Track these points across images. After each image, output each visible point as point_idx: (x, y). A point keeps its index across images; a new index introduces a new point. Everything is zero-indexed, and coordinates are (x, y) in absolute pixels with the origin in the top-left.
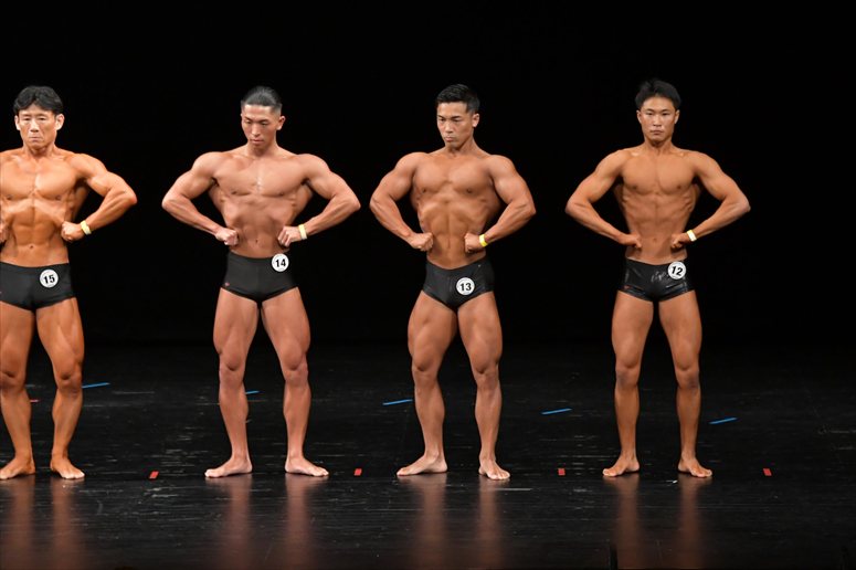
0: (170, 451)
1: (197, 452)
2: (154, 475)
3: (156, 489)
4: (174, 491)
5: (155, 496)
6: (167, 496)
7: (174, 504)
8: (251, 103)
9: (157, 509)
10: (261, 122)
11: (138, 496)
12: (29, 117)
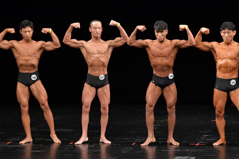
12: (225, 33)
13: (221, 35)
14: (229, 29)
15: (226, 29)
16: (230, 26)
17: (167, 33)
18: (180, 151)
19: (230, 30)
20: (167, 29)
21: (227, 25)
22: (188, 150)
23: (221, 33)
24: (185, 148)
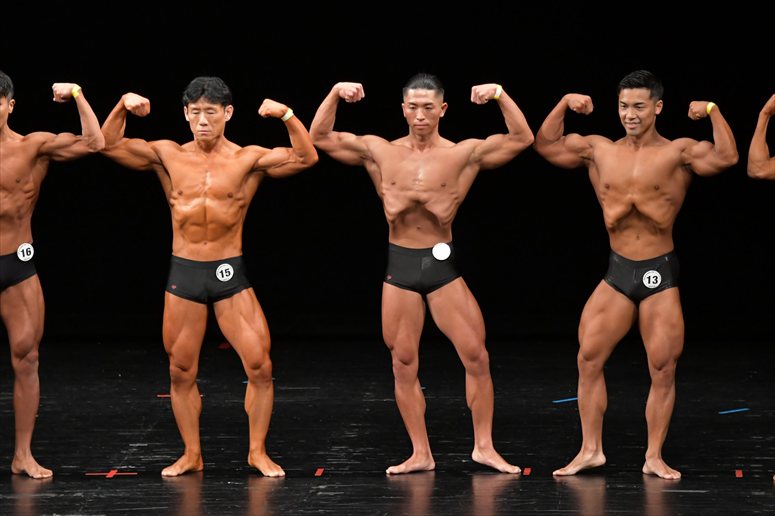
0: (335, 448)
1: (362, 449)
2: (319, 472)
3: (321, 487)
4: (340, 489)
5: (320, 493)
6: (332, 494)
7: (340, 502)
8: (415, 88)
9: (323, 506)
10: (427, 106)
11: (303, 494)
12: (198, 111)
13: (187, 119)
14: (212, 100)
15: (202, 99)
16: (215, 89)
17: (11, 109)
18: (53, 495)
19: (213, 102)
20: (10, 95)
21: (206, 87)
22: (79, 494)
23: (186, 112)
24: (69, 488)
